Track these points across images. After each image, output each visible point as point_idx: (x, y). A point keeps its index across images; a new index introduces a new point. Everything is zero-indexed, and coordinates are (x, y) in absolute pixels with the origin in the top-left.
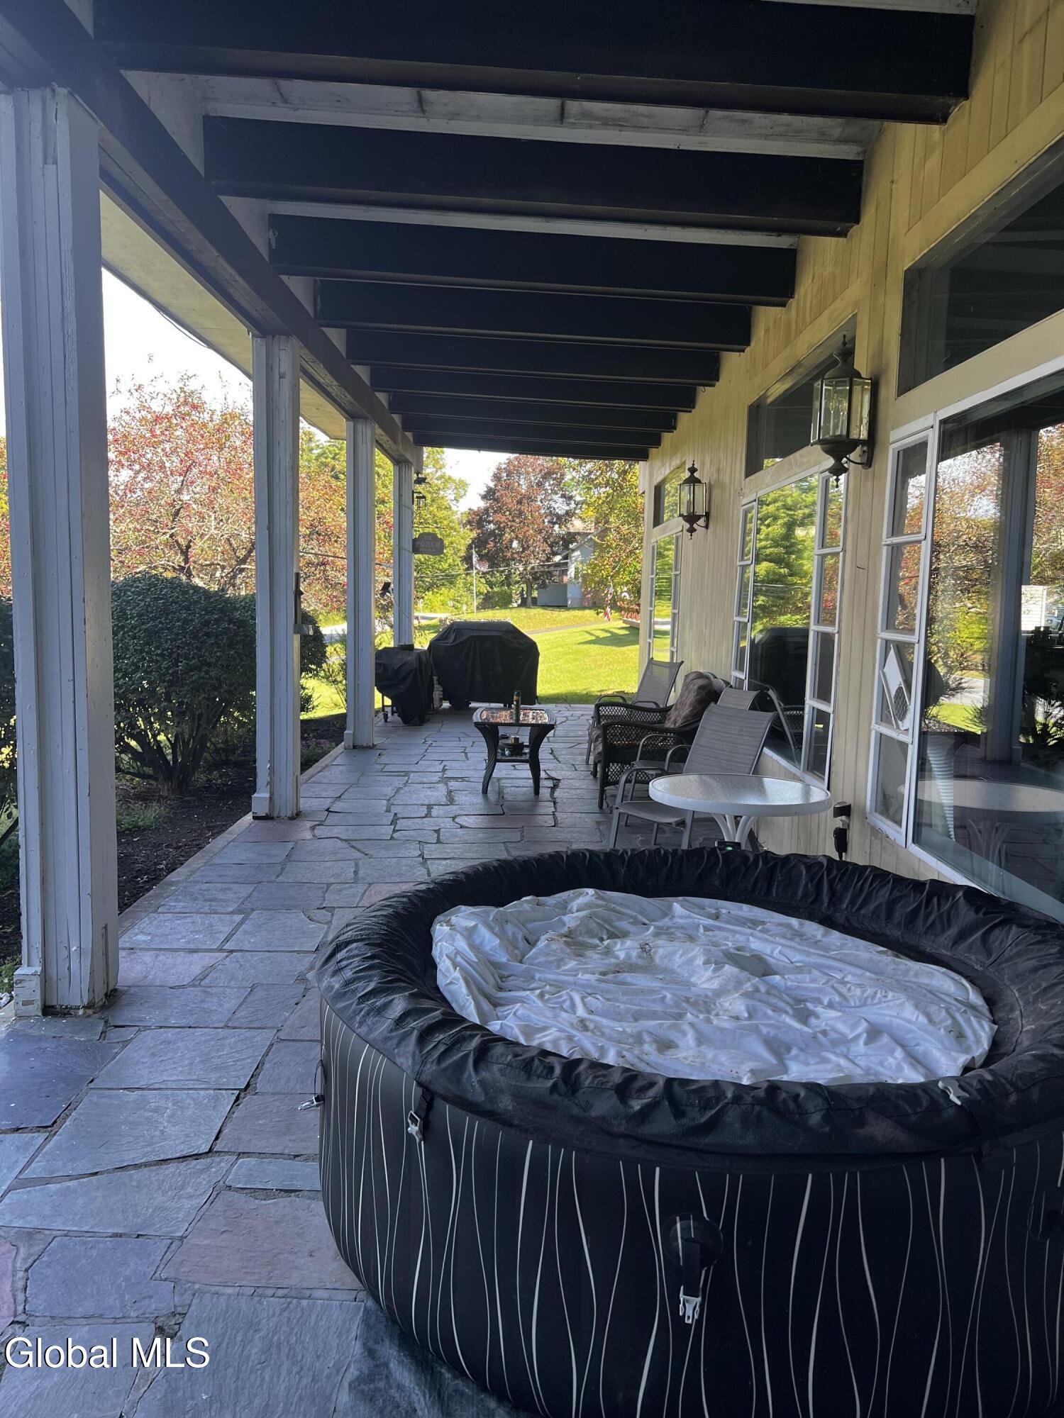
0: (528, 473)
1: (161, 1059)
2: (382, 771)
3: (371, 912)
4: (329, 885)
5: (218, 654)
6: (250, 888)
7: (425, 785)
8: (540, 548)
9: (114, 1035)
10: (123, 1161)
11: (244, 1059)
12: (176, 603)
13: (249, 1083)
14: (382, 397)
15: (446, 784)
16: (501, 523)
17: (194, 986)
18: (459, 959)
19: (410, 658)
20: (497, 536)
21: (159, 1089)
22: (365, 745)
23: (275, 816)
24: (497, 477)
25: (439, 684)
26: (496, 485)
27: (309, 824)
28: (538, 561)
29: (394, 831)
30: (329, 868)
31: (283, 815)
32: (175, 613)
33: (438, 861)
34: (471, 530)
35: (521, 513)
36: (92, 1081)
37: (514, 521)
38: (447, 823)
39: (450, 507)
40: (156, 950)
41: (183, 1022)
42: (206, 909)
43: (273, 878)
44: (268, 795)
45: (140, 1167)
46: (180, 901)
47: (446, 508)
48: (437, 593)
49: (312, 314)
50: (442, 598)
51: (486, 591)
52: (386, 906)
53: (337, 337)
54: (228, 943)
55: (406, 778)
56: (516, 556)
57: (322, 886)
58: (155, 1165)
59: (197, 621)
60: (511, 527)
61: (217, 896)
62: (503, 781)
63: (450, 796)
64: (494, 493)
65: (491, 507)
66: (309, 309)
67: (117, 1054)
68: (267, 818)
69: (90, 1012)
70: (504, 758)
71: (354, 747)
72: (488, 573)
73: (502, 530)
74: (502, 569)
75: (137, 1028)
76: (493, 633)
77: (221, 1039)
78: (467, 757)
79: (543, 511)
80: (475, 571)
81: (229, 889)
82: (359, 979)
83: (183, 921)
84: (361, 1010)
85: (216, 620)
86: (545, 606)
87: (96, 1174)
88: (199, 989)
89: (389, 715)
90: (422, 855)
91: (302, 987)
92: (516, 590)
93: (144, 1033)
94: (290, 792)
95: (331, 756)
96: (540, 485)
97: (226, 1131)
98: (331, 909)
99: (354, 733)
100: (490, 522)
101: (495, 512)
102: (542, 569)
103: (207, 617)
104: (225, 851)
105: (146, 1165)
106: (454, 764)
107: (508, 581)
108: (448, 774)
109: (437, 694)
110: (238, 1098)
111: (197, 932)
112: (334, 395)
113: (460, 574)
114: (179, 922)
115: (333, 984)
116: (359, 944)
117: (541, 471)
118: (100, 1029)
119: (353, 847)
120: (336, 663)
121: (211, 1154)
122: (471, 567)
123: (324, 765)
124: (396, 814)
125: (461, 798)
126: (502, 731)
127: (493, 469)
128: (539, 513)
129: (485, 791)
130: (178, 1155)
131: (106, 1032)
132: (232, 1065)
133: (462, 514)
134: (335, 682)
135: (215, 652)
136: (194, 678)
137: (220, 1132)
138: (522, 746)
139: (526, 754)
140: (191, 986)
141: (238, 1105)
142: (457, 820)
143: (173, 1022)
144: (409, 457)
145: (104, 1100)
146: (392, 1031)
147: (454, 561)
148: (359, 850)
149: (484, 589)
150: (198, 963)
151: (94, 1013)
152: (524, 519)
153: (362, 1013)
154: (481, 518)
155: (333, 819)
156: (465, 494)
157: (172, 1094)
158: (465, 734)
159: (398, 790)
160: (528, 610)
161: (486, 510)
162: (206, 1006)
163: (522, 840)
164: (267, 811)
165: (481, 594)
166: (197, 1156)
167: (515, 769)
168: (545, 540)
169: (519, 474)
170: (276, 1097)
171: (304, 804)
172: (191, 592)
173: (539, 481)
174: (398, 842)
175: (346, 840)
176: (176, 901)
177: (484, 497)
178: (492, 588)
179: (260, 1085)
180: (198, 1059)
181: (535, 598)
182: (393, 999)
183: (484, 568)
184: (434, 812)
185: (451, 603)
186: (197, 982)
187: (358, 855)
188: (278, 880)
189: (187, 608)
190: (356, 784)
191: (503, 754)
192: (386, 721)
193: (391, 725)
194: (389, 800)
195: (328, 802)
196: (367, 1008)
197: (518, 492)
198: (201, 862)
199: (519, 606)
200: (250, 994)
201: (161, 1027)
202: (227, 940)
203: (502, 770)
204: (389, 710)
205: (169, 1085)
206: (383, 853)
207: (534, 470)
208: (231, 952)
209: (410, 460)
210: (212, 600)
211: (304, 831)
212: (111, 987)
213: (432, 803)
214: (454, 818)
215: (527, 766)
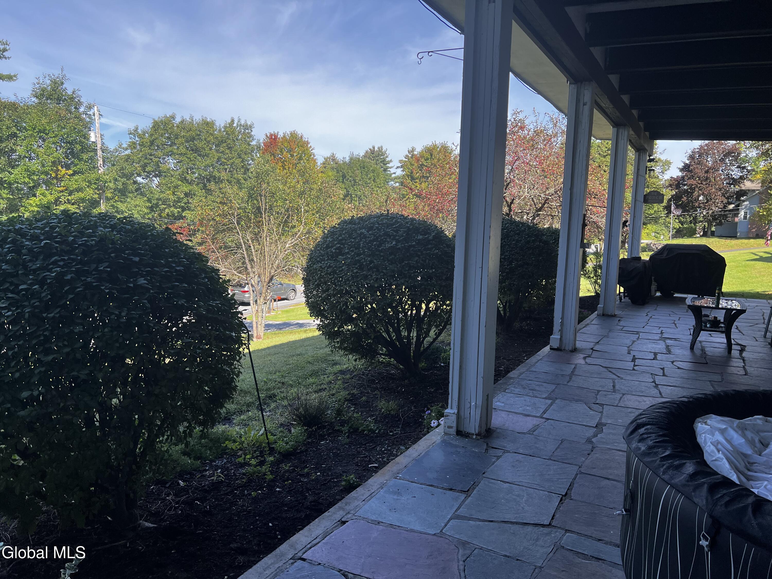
0: (714, 154)
1: (517, 469)
2: (622, 330)
3: (654, 409)
4: (599, 391)
5: (533, 259)
6: (554, 387)
7: (651, 341)
8: (720, 200)
9: (491, 451)
10: (504, 518)
11: (562, 479)
12: (513, 231)
13: (566, 492)
14: (635, 112)
15: (665, 341)
16: (692, 185)
17: (530, 434)
18: (720, 446)
19: (639, 265)
20: (689, 193)
21: (519, 485)
22: (609, 314)
23: (563, 349)
24: (692, 157)
25: (655, 281)
26: (690, 162)
27: (582, 356)
28: (717, 208)
29: (635, 365)
30: (597, 381)
31: (567, 348)
32: (512, 236)
33: (665, 387)
34: (672, 190)
35: (707, 179)
36: (484, 473)
37: (702, 184)
38: (669, 365)
39: (658, 177)
40: (507, 411)
41: (527, 452)
42: (531, 394)
43: (566, 383)
44: (559, 337)
45: (514, 524)
46: (517, 388)
47: (655, 177)
48: (646, 228)
49: (603, 67)
50: (647, 231)
51: (678, 227)
52: (663, 407)
53: (614, 79)
54: (545, 414)
55: (638, 335)
56: (702, 205)
57: (595, 391)
58: (521, 525)
59: (523, 241)
60: (700, 187)
61: (536, 388)
62: (703, 343)
63: (668, 349)
64: (689, 167)
65: (686, 175)
66: (602, 64)
67: (495, 462)
68: (558, 349)
69: (479, 437)
70: (706, 329)
71: (603, 315)
72: (681, 216)
73: (693, 190)
74: (690, 214)
75: (503, 451)
76: (694, 252)
77: (548, 465)
78: (676, 326)
79: (723, 177)
80: (672, 215)
81: (542, 385)
82: (658, 447)
83: (520, 399)
84: (663, 465)
85: (533, 240)
86: (720, 237)
87: (492, 521)
88: (533, 436)
89: (623, 298)
90: (654, 382)
91: (590, 446)
92: (699, 226)
93: (506, 454)
94: (572, 337)
95: (589, 319)
96: (722, 160)
97: (557, 516)
98: (602, 405)
99: (604, 307)
100: (685, 185)
101: (689, 178)
102: (720, 213)
103: (528, 239)
104: (537, 364)
105: (517, 523)
106: (668, 330)
107: (695, 221)
108: (665, 335)
109: (653, 287)
110: (561, 500)
111: (528, 406)
112: (609, 113)
113: (662, 217)
114: (517, 399)
115: (640, 446)
116: (653, 427)
117: (723, 152)
118: (485, 447)
119: (610, 371)
120: (591, 266)
121: (550, 526)
122: (669, 212)
123: (586, 323)
124: (634, 356)
125: (676, 351)
126: (704, 312)
127: (690, 152)
128: (720, 178)
129: (692, 348)
130: (533, 522)
131: (487, 449)
132: (556, 481)
133: (666, 180)
134: (589, 277)
135: (532, 258)
136: (520, 271)
137: (554, 516)
138: (719, 322)
139: (722, 327)
140: (528, 434)
141: (562, 503)
142: (674, 363)
143: (521, 451)
144: (646, 146)
145: (490, 484)
146: (688, 481)
147: (658, 209)
148: (614, 374)
149: (677, 226)
150: (530, 423)
151: (481, 438)
152: (709, 182)
153: (665, 467)
154: (679, 183)
155: (595, 354)
156: (669, 169)
157: (526, 489)
158: (673, 312)
159: (634, 342)
160: (708, 239)
161: (683, 177)
162: (538, 446)
163: (722, 381)
164: (558, 346)
165: (675, 228)
166: (543, 526)
167: (711, 336)
168: (723, 195)
169: (707, 154)
170: (583, 504)
171: (579, 345)
172: (521, 225)
173: (722, 158)
174: (637, 372)
175: (605, 367)
176: (515, 387)
177: (681, 170)
178: (682, 225)
179: (573, 494)
180: (537, 474)
181: (713, 231)
182: (685, 463)
183: (679, 212)
184: (659, 357)
185: (653, 234)
186: (531, 432)
187: (614, 377)
188: (569, 384)
189: (518, 234)
190: (607, 336)
191: (706, 326)
192: (621, 301)
193: (623, 303)
194: (628, 347)
195: (591, 345)
196: (668, 465)
197: (706, 166)
198: (524, 369)
199: (701, 236)
200: (561, 444)
201: (515, 453)
202: (544, 412)
203: (703, 336)
204: (622, 294)
205: (524, 484)
206: (629, 377)
207: (718, 151)
208: (548, 419)
209: (647, 148)
210: (531, 230)
211: (579, 359)
212: (488, 427)
213: (657, 352)
214: (672, 362)
215: (724, 335)
